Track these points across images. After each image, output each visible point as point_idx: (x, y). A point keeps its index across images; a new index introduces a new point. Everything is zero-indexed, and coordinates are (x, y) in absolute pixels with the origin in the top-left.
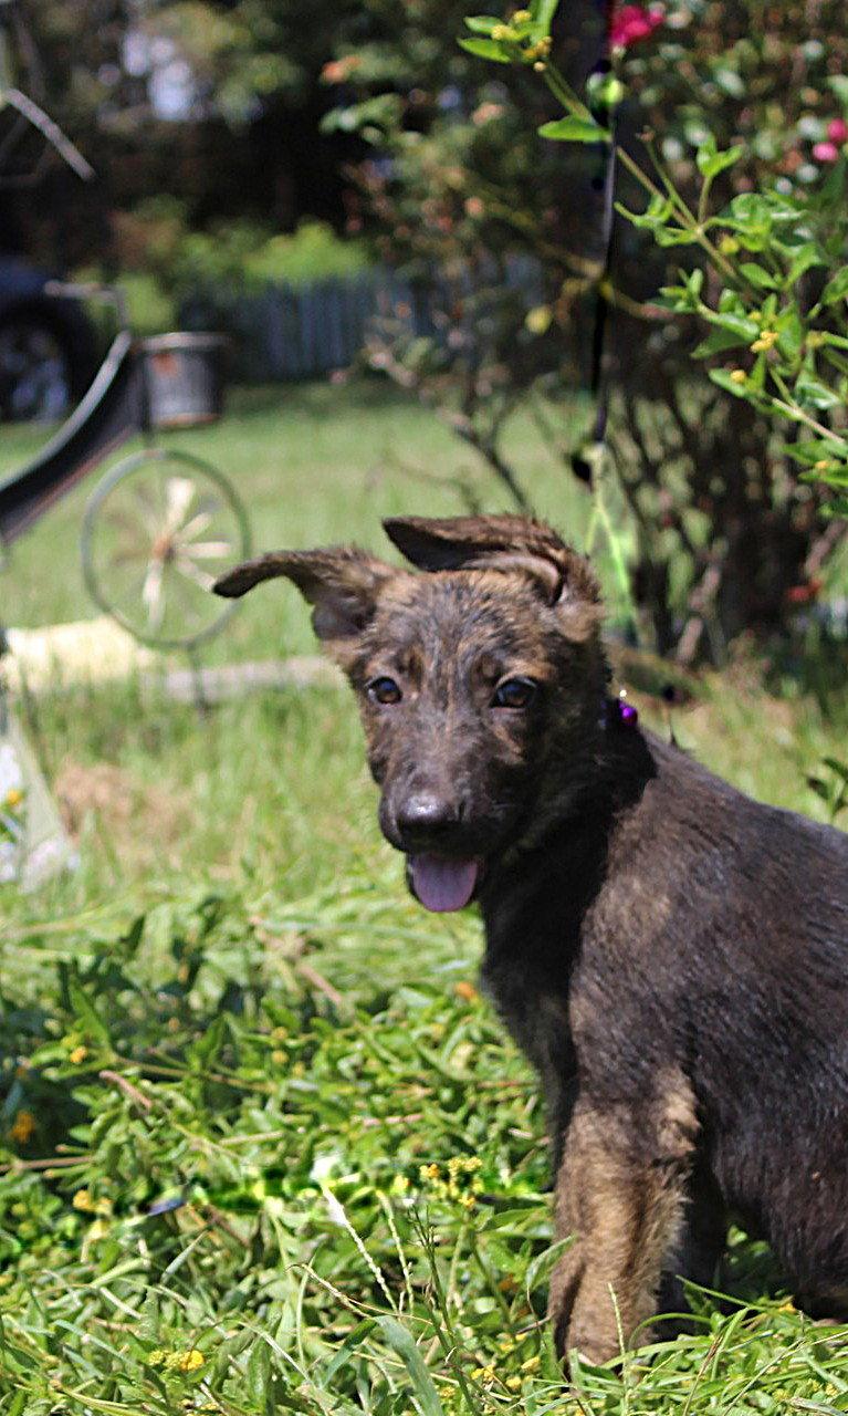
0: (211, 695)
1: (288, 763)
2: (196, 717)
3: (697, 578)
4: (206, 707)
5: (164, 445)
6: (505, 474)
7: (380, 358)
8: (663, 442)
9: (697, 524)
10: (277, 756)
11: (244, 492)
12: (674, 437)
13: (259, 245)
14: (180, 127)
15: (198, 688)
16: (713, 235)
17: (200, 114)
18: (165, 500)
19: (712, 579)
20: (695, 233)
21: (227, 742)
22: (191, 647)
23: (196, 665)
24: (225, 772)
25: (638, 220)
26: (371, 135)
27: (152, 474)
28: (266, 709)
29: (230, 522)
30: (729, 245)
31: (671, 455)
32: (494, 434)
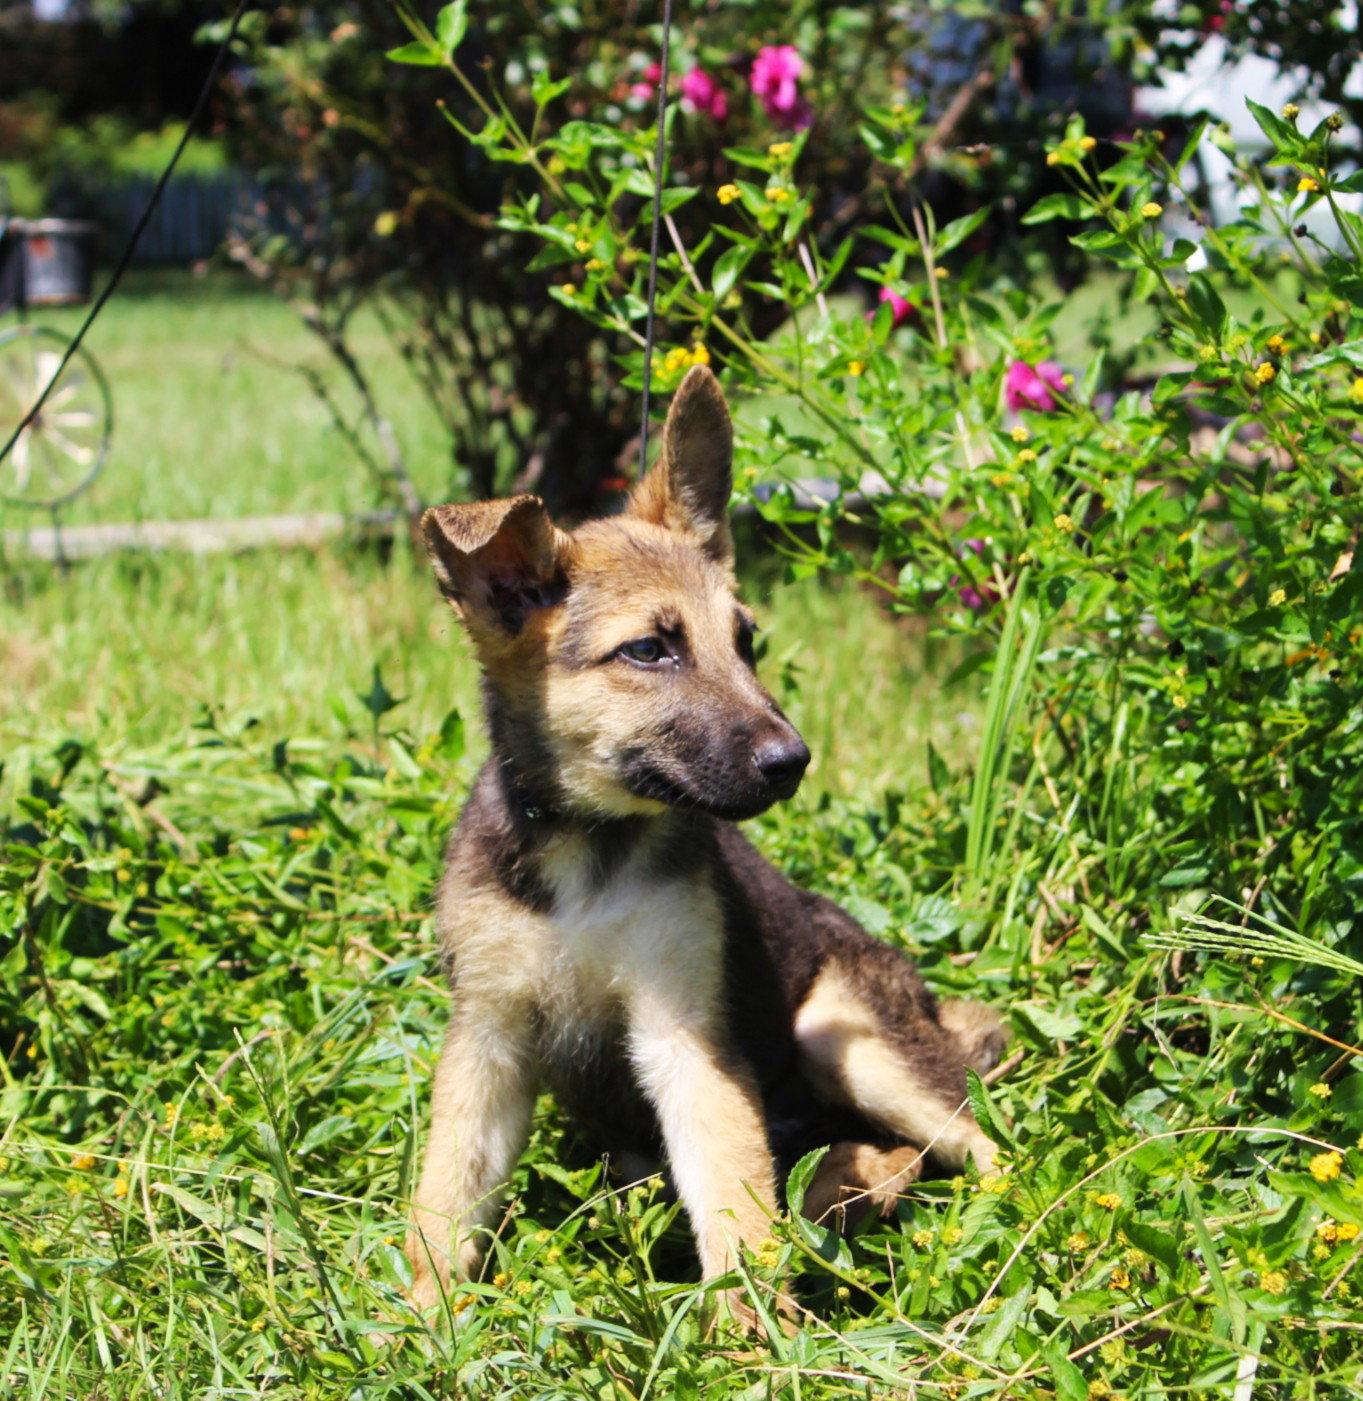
0: (72, 553)
1: (140, 620)
2: (57, 573)
3: (521, 466)
4: (66, 564)
5: (36, 321)
6: (349, 363)
7: (239, 252)
8: (495, 341)
9: (523, 418)
10: (131, 612)
11: (107, 366)
12: (505, 337)
13: (127, 139)
14: (56, 28)
15: (60, 546)
16: (545, 156)
17: (75, 15)
18: (35, 373)
19: (535, 467)
20: (526, 155)
21: (83, 599)
22: (54, 508)
23: (58, 525)
24: (83, 626)
25: (474, 139)
26: (238, 47)
27: (23, 349)
28: (123, 568)
29: (93, 393)
30: (557, 166)
31: (502, 353)
32: (341, 326)
